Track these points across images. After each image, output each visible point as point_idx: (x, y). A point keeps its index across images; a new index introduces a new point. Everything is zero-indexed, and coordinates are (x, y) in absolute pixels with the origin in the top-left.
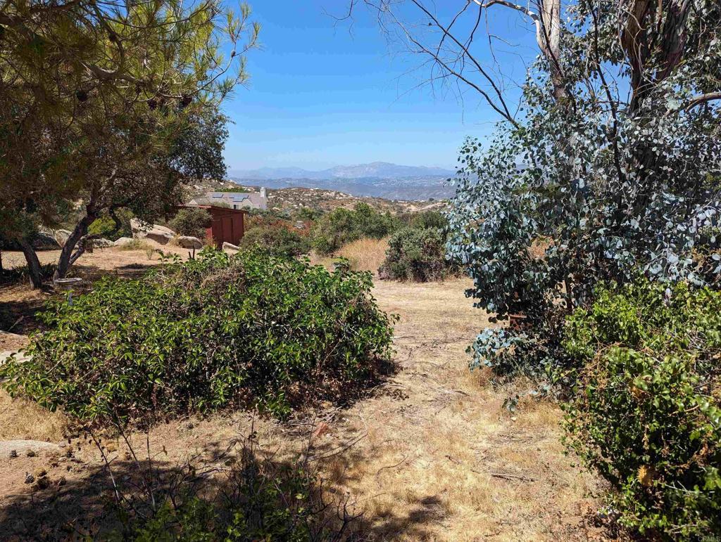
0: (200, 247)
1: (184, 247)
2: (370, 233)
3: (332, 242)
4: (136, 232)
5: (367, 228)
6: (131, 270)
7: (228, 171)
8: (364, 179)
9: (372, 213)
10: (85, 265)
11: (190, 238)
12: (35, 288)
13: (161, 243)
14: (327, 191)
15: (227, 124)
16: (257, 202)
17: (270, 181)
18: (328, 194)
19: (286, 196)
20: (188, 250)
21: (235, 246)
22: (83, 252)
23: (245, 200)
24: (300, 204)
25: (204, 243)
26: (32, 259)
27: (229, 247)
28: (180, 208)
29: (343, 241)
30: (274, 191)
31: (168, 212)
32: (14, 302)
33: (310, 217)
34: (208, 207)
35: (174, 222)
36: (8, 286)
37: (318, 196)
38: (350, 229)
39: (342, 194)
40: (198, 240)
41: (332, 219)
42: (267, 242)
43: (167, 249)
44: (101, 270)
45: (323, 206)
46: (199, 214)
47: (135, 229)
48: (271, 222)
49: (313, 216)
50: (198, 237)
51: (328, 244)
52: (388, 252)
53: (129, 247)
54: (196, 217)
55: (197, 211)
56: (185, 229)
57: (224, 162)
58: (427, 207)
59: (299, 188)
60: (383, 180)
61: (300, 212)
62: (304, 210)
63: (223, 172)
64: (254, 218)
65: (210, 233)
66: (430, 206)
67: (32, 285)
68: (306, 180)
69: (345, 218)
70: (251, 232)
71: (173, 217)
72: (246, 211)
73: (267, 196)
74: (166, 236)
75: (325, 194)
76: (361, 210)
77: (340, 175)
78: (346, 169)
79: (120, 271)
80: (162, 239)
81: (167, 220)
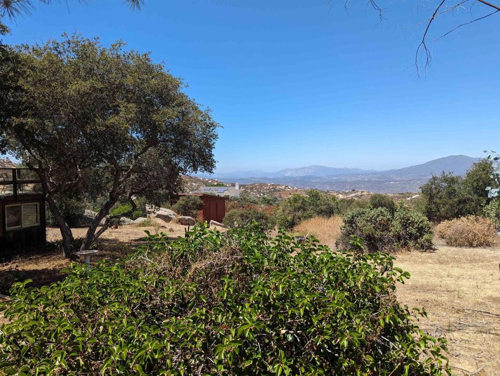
0: (193, 224)
1: (182, 224)
2: (321, 213)
3: (291, 219)
4: (149, 214)
5: (318, 209)
6: (142, 242)
7: (216, 165)
8: (305, 176)
9: (321, 198)
10: (110, 238)
11: (187, 217)
12: (66, 257)
13: (166, 222)
14: (279, 185)
15: (217, 128)
16: (234, 192)
17: (241, 179)
18: (280, 187)
19: (252, 189)
20: (185, 226)
21: (219, 223)
22: (107, 228)
23: (225, 192)
24: (261, 194)
25: (197, 221)
26: (66, 234)
27: (215, 224)
28: (181, 196)
29: (300, 219)
30: (244, 186)
31: (172, 199)
32: (46, 269)
33: (268, 202)
34: (201, 195)
35: (176, 206)
36: (46, 256)
37: (273, 188)
38: (304, 210)
39: (289, 187)
40: (192, 219)
41: (290, 203)
42: (243, 219)
43: (169, 225)
44: (120, 242)
45: (277, 195)
46: (194, 199)
47: (148, 211)
48: (244, 206)
49: (271, 202)
50: (193, 217)
51: (288, 221)
52: (343, 228)
53: (143, 224)
54: (191, 202)
55: (192, 198)
56: (183, 211)
57: (214, 158)
58: (351, 195)
59: (261, 184)
60: (317, 177)
61: (261, 199)
62: (264, 198)
63: (213, 166)
64: (232, 203)
65: (201, 213)
66: (353, 195)
67: (64, 255)
68: (265, 178)
69: (300, 201)
70: (230, 212)
71: (176, 203)
72: (226, 198)
73: (240, 188)
74: (170, 216)
75: (278, 187)
76: (313, 196)
77: (288, 174)
78: (292, 170)
79: (133, 243)
80: (167, 219)
81: (171, 204)
